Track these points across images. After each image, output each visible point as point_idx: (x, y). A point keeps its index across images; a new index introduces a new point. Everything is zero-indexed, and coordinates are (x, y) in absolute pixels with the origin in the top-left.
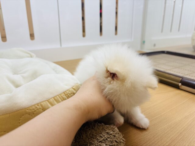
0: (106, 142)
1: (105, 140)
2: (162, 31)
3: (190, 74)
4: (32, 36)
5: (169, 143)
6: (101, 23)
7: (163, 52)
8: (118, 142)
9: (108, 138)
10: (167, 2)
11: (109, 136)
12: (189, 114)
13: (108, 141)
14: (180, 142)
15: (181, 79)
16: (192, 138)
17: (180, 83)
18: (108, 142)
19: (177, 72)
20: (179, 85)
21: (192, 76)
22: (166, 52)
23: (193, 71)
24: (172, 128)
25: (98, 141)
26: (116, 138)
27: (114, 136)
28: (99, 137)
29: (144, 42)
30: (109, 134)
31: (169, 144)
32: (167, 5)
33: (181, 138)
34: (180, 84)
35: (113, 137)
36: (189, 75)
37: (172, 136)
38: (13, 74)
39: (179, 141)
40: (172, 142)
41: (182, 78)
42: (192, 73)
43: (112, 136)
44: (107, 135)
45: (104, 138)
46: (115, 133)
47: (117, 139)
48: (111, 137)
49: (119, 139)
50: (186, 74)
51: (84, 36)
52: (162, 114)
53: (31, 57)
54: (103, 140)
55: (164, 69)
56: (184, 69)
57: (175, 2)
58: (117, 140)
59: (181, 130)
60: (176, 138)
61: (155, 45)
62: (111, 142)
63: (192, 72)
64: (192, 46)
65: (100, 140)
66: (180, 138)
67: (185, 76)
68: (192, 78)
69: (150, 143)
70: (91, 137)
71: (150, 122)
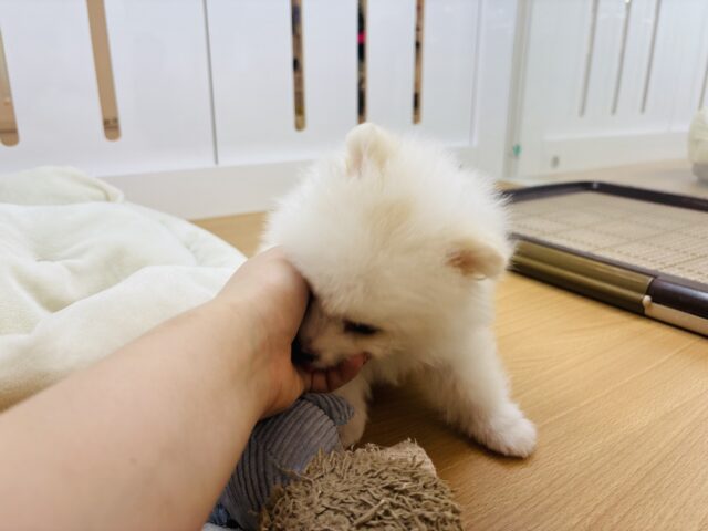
0: (385, 525)
1: (380, 518)
2: (582, 111)
3: (684, 262)
4: (111, 127)
5: (605, 507)
6: (362, 82)
7: (585, 186)
8: (434, 519)
9: (394, 506)
10: (602, 5)
11: (398, 498)
12: (677, 405)
13: (394, 519)
14: (645, 504)
15: (651, 279)
16: (688, 490)
17: (647, 294)
18: (393, 522)
19: (636, 257)
20: (641, 300)
21: (690, 271)
22: (595, 186)
23: (693, 254)
24: (618, 454)
25: (356, 522)
26: (426, 506)
27: (419, 498)
28: (357, 507)
29: (517, 150)
30: (395, 492)
31: (606, 511)
32: (601, 16)
33: (650, 490)
34: (647, 299)
35: (415, 503)
36: (680, 268)
37: (616, 483)
38: (39, 260)
39: (640, 500)
40: (616, 505)
41: (655, 276)
42: (689, 260)
43: (407, 499)
44: (388, 496)
45: (376, 507)
46: (421, 484)
47: (430, 510)
48: (404, 502)
49: (437, 509)
50: (668, 264)
51: (300, 126)
52: (582, 404)
53: (107, 199)
54: (373, 519)
55: (590, 245)
56: (659, 247)
57: (629, 6)
58: (428, 514)
59: (651, 460)
60: (632, 489)
61: (556, 161)
62: (406, 524)
63: (690, 257)
64: (689, 166)
65: (362, 518)
66: (646, 489)
67: (665, 271)
68: (692, 277)
69: (538, 508)
70: (328, 508)
71: (540, 430)
